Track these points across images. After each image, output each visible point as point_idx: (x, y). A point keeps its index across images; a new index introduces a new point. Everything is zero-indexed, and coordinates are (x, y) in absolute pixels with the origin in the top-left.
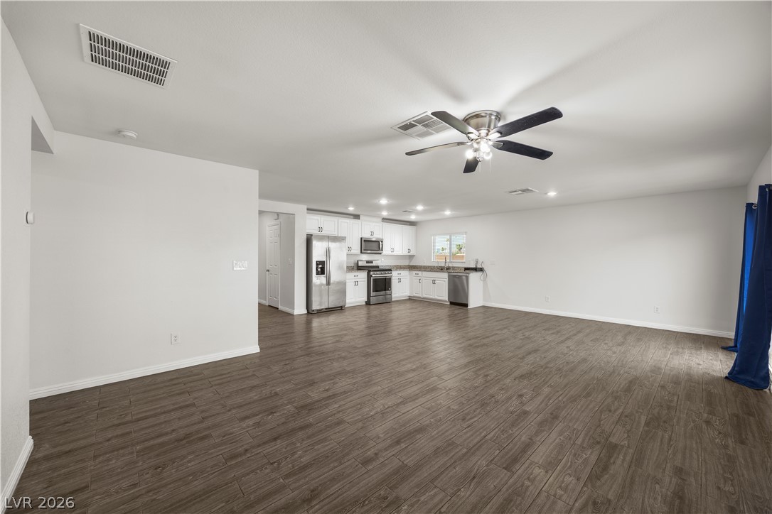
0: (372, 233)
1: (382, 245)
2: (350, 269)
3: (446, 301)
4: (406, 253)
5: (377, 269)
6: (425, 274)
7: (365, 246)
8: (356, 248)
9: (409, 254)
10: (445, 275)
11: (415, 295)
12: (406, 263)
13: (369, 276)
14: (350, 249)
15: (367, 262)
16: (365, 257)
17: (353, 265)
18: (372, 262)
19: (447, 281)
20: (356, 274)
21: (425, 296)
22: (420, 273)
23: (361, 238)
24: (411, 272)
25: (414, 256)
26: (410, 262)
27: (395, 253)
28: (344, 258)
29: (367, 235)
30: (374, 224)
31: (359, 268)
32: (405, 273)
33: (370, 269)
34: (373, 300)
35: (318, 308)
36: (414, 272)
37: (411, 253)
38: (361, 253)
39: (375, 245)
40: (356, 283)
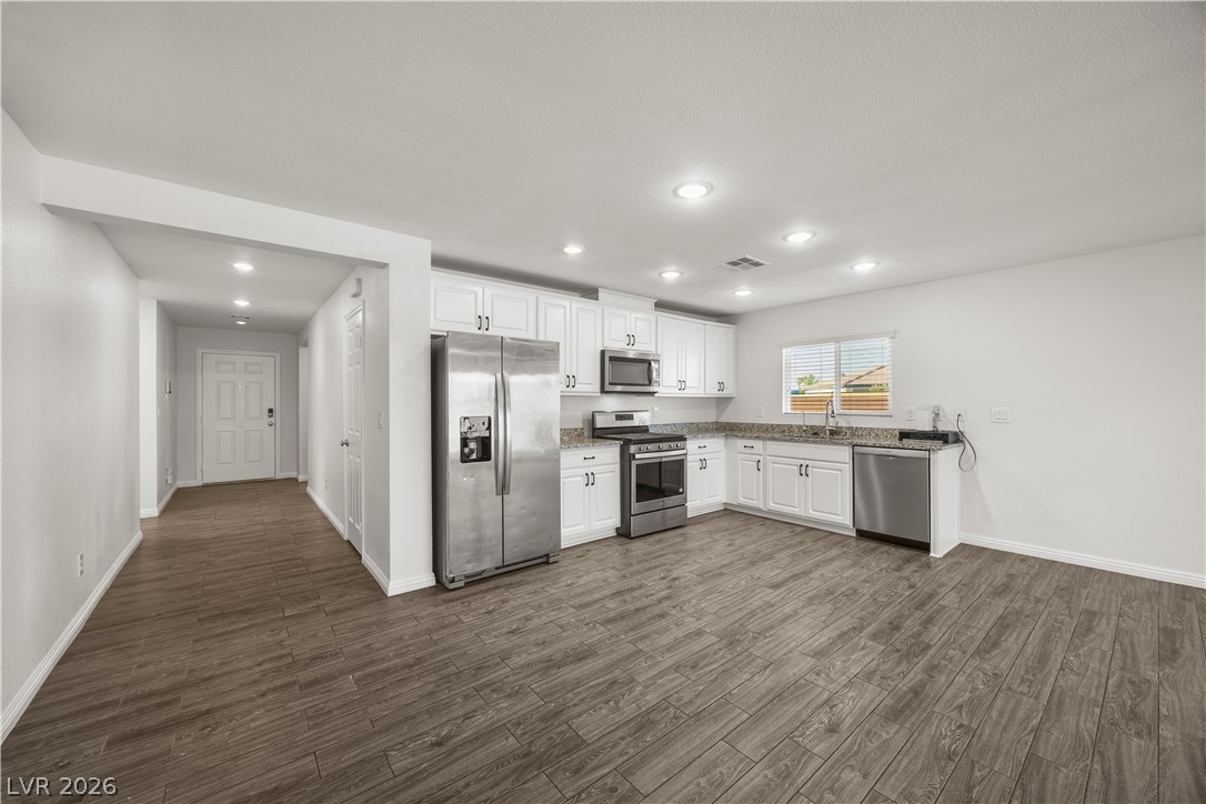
0: (631, 339)
1: (658, 370)
2: (572, 437)
3: (846, 527)
4: (713, 392)
5: (642, 435)
6: (773, 447)
7: (613, 375)
8: (589, 380)
9: (721, 394)
10: (844, 453)
11: (742, 501)
12: (709, 416)
13: (626, 458)
14: (571, 380)
15: (619, 417)
16: (612, 404)
17: (580, 426)
18: (631, 417)
19: (848, 469)
20: (589, 452)
21: (772, 506)
22: (758, 444)
23: (603, 352)
24: (732, 441)
25: (730, 399)
26: (720, 414)
27: (689, 393)
28: (553, 405)
29: (617, 344)
30: (634, 315)
31: (598, 434)
32: (715, 445)
33: (626, 436)
34: (636, 525)
35: (470, 568)
36: (741, 443)
37: (725, 393)
38: (603, 391)
39: (639, 369)
40: (590, 480)
